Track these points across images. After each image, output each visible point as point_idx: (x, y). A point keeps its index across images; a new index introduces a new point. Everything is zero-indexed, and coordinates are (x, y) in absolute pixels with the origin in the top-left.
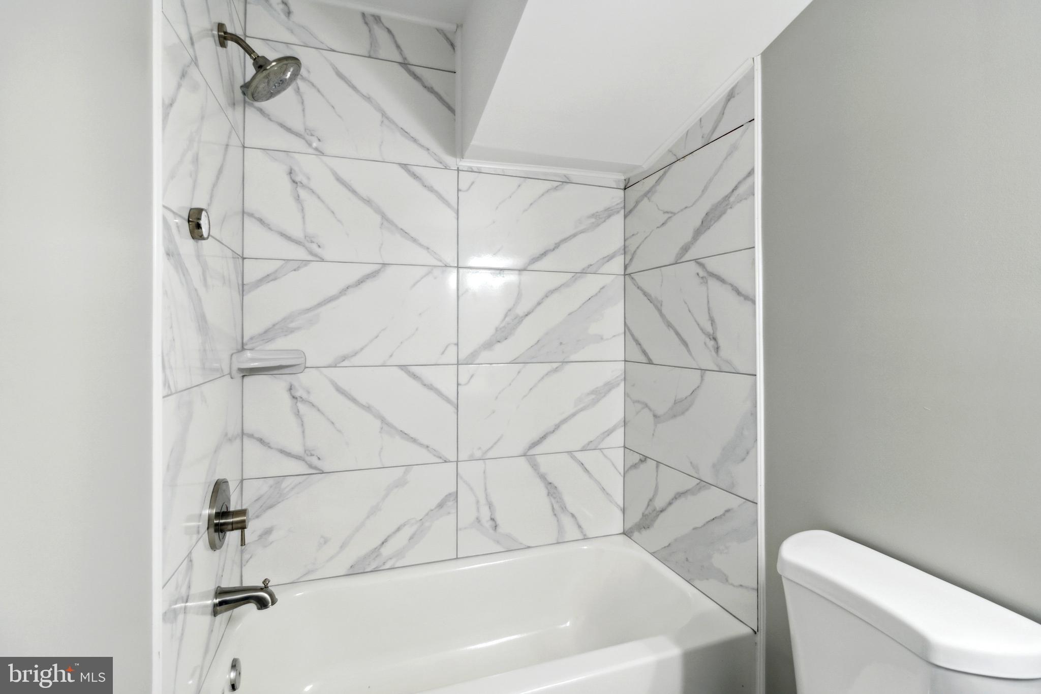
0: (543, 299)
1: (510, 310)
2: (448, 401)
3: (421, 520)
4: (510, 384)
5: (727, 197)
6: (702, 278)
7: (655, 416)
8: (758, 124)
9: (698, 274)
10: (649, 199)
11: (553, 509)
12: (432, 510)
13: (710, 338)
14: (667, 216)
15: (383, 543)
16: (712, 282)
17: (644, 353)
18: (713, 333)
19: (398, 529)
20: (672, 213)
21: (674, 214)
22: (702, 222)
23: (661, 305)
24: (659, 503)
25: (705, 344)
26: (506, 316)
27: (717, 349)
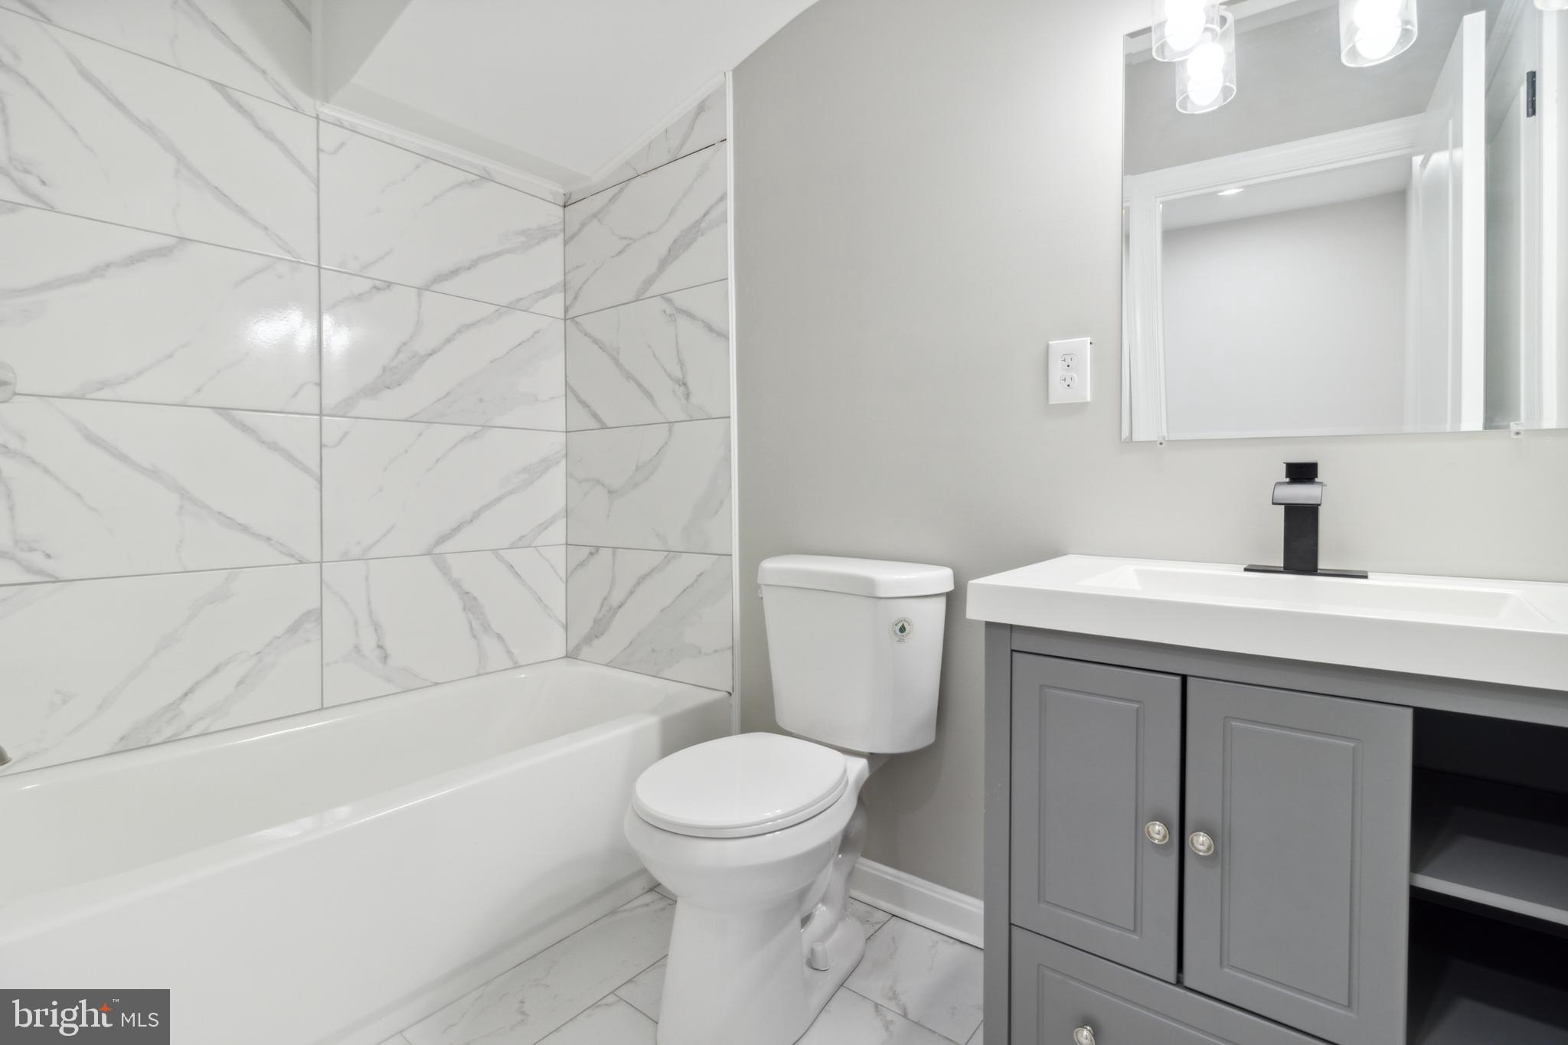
0: (454, 335)
1: (405, 344)
2: (306, 470)
3: (259, 653)
4: (406, 451)
5: (698, 222)
6: (670, 315)
7: (610, 492)
8: (730, 144)
9: (665, 312)
10: (600, 220)
11: (471, 627)
12: (278, 638)
13: (680, 385)
14: (625, 242)
15: (186, 695)
16: (682, 321)
17: (595, 416)
18: (683, 378)
19: (216, 670)
20: (631, 239)
21: (635, 240)
22: (669, 251)
23: (618, 353)
24: (616, 599)
25: (674, 392)
26: (398, 352)
27: (688, 395)
